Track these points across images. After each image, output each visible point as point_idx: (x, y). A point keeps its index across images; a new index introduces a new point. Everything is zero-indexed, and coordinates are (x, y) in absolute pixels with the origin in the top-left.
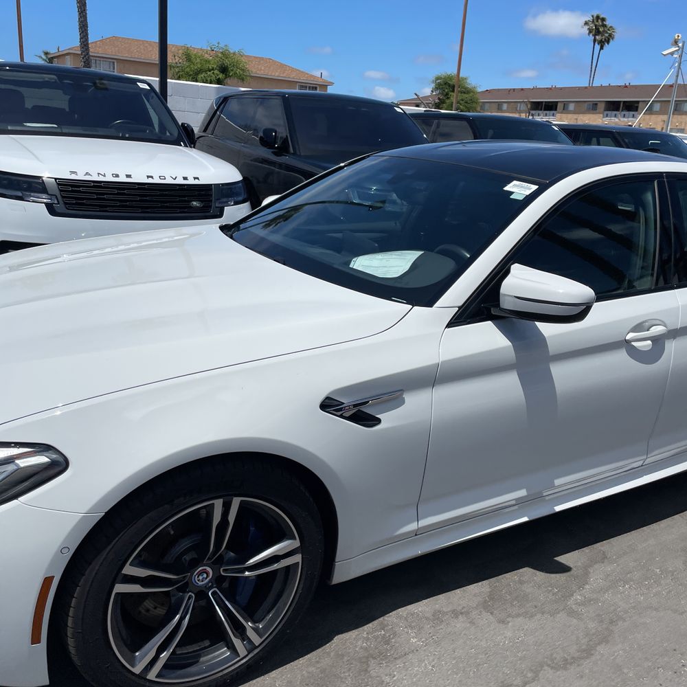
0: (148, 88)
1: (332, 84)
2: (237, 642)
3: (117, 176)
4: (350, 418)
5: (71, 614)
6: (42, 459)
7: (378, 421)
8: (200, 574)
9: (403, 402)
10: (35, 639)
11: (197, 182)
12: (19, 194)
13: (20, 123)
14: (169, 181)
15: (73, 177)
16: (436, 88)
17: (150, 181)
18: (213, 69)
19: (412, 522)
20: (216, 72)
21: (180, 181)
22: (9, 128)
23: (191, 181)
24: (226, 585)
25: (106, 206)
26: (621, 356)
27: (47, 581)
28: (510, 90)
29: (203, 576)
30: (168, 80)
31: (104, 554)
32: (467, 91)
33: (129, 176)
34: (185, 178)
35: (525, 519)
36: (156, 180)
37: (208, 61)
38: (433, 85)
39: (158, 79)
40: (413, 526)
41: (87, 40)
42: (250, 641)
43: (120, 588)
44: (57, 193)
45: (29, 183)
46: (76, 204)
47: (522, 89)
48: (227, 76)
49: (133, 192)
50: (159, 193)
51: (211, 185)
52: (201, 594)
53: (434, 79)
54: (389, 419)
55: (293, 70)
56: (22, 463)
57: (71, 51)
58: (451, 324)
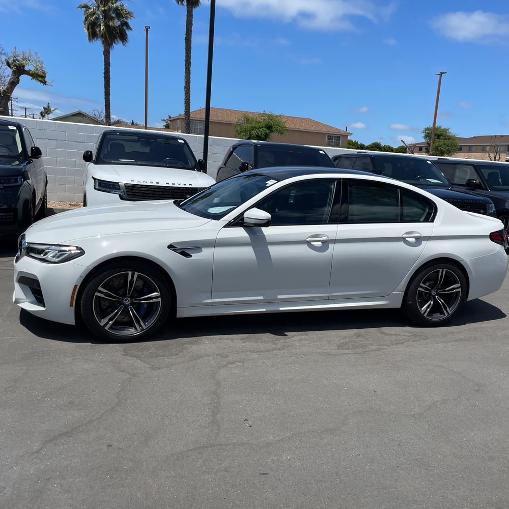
0: (183, 142)
1: (351, 134)
2: (137, 326)
3: (152, 183)
4: (180, 253)
5: (82, 299)
6: (79, 251)
7: (191, 256)
8: (126, 300)
9: (202, 251)
10: (71, 305)
11: (190, 186)
12: (109, 190)
13: (118, 159)
14: (177, 185)
15: (133, 183)
16: (425, 136)
17: (168, 185)
18: (263, 127)
19: (210, 299)
20: (264, 129)
21: (182, 186)
22: (112, 162)
23: (188, 186)
24: (135, 306)
25: (145, 196)
26: (305, 247)
27: (76, 286)
28: (492, 137)
29: (127, 301)
30: (209, 137)
31: (93, 281)
32: (449, 138)
33: (157, 183)
34: (185, 185)
35: (265, 310)
36: (171, 185)
37: (260, 122)
38: (424, 135)
39: (203, 136)
40: (210, 301)
41: (189, 110)
42: (142, 327)
43: (97, 294)
44: (125, 190)
45: (114, 186)
46: (132, 195)
47: (502, 136)
48: (271, 131)
49: (159, 190)
50: (171, 191)
51: (198, 188)
52: (126, 307)
53: (424, 129)
54: (195, 256)
55: (324, 125)
56: (73, 252)
57: (180, 117)
58: (225, 227)
